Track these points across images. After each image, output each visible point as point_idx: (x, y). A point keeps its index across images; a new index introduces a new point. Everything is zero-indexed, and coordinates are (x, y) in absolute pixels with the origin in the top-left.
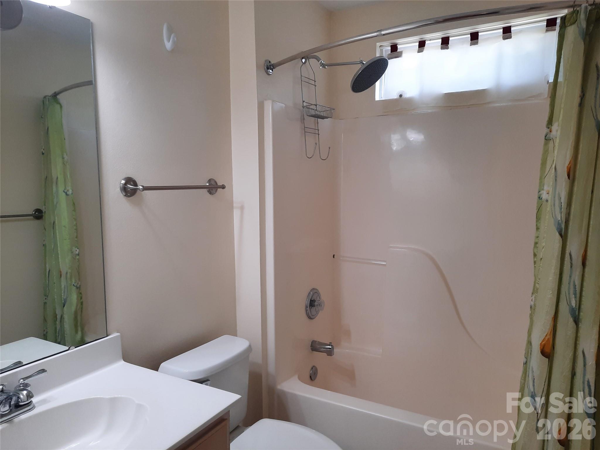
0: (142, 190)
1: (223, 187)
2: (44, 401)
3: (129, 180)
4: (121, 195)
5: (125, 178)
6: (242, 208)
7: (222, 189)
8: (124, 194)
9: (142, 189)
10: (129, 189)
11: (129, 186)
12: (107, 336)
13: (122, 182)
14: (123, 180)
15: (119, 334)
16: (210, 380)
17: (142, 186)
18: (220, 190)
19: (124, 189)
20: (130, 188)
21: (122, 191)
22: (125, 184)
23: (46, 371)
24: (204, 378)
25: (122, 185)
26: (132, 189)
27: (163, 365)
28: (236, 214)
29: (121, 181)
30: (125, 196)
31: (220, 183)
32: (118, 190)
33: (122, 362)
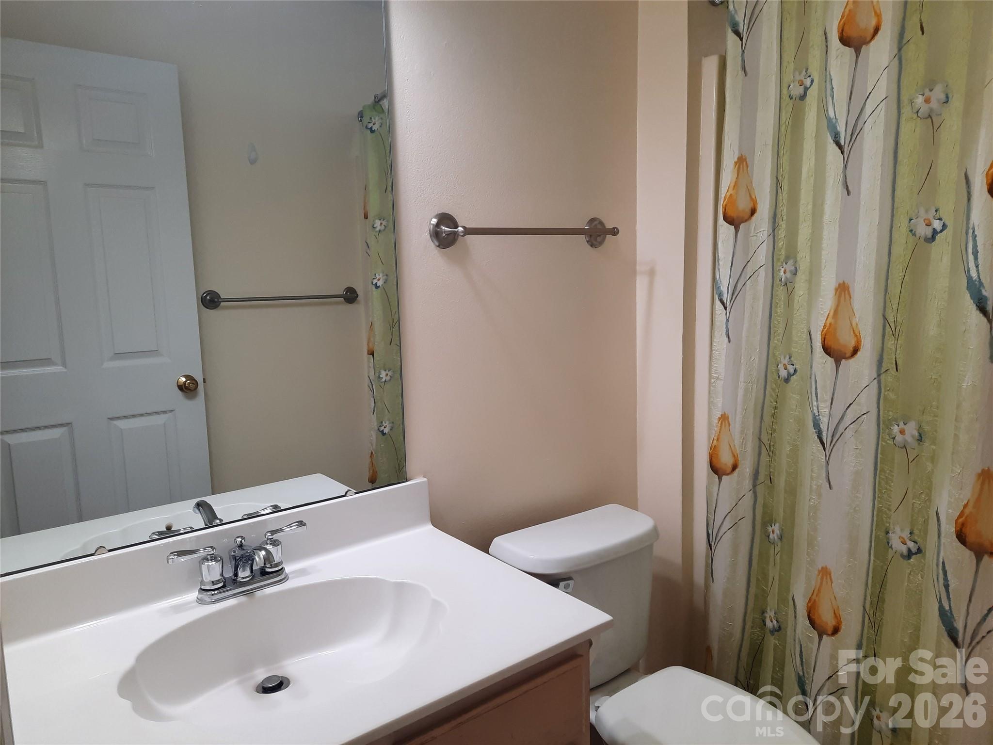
0: (462, 234)
1: (615, 232)
2: (303, 572)
3: (445, 219)
4: (432, 246)
5: (438, 214)
6: (652, 273)
7: (613, 235)
8: (437, 244)
9: (462, 232)
10: (444, 235)
11: (443, 228)
12: (406, 481)
13: (432, 222)
14: (435, 218)
15: (425, 479)
16: (574, 578)
17: (462, 227)
18: (609, 237)
19: (436, 234)
20: (445, 232)
21: (433, 238)
22: (438, 225)
23: (305, 525)
24: (566, 573)
25: (432, 226)
26: (449, 234)
27: (497, 541)
28: (641, 284)
29: (431, 220)
30: (438, 246)
31: (609, 225)
32: (427, 235)
33: (431, 526)
